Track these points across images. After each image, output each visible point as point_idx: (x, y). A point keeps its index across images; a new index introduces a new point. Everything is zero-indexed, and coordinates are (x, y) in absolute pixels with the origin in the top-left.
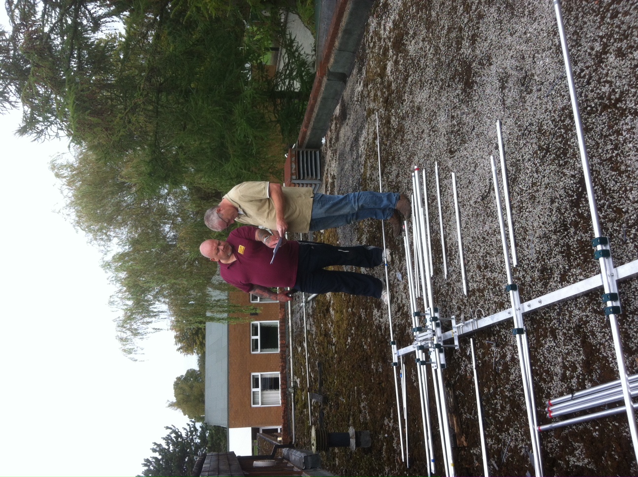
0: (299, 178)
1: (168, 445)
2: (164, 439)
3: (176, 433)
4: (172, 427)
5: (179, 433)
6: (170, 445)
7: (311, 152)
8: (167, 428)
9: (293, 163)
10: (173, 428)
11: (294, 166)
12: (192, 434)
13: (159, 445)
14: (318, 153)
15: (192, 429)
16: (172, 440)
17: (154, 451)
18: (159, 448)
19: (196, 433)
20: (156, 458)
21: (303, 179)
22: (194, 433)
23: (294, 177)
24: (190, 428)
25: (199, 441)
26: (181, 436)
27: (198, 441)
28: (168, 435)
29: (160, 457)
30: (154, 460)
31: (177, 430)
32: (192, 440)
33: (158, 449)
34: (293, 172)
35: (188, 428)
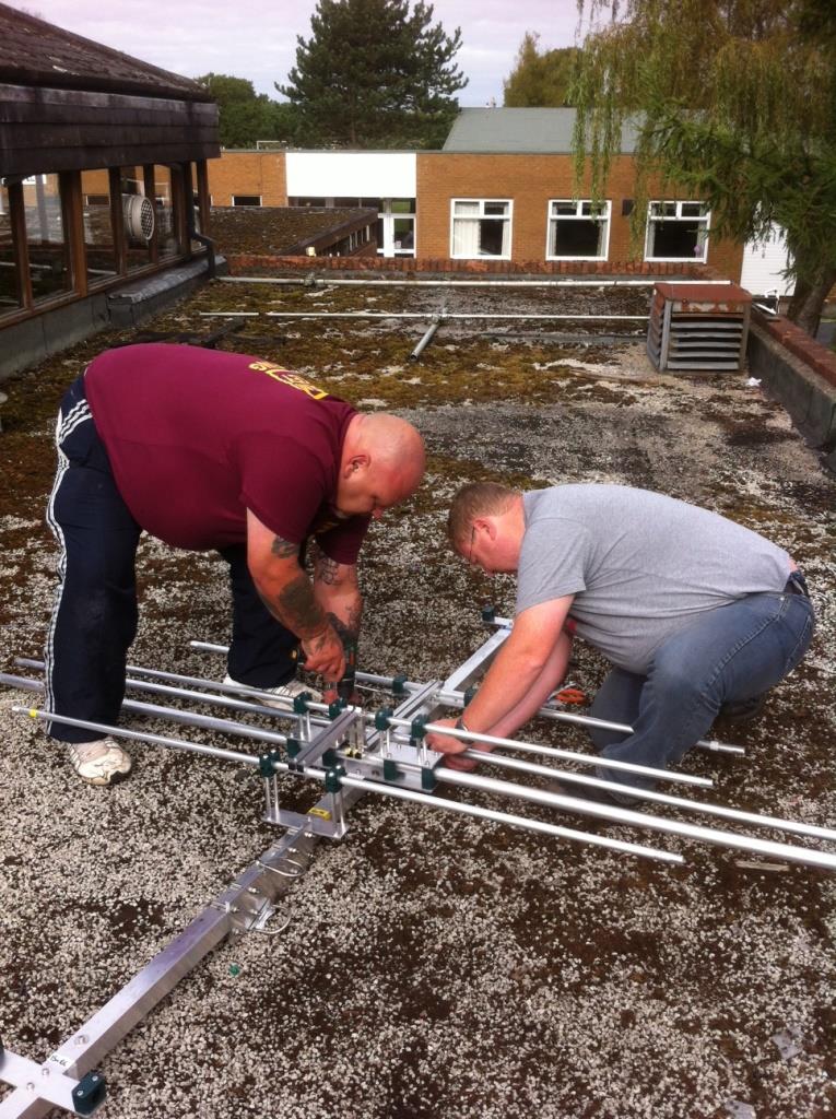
0: (673, 320)
1: (427, 35)
2: (439, 27)
3: (448, 51)
4: (459, 42)
5: (448, 57)
6: (427, 40)
7: (737, 350)
8: (458, 33)
9: (712, 306)
10: (457, 46)
11: (706, 308)
12: (443, 82)
13: (428, 18)
14: (734, 366)
15: (453, 83)
16: (436, 42)
17: (418, 9)
18: (423, 16)
19: (445, 89)
20: (405, 12)
21: (672, 330)
22: (445, 86)
23: (678, 307)
24: (455, 79)
25: (431, 96)
26: (442, 60)
27: (431, 93)
28: (444, 36)
29: (407, 20)
30: (402, 7)
31: (452, 52)
32: (434, 83)
33: (421, 15)
34: (691, 307)
35: (455, 74)
